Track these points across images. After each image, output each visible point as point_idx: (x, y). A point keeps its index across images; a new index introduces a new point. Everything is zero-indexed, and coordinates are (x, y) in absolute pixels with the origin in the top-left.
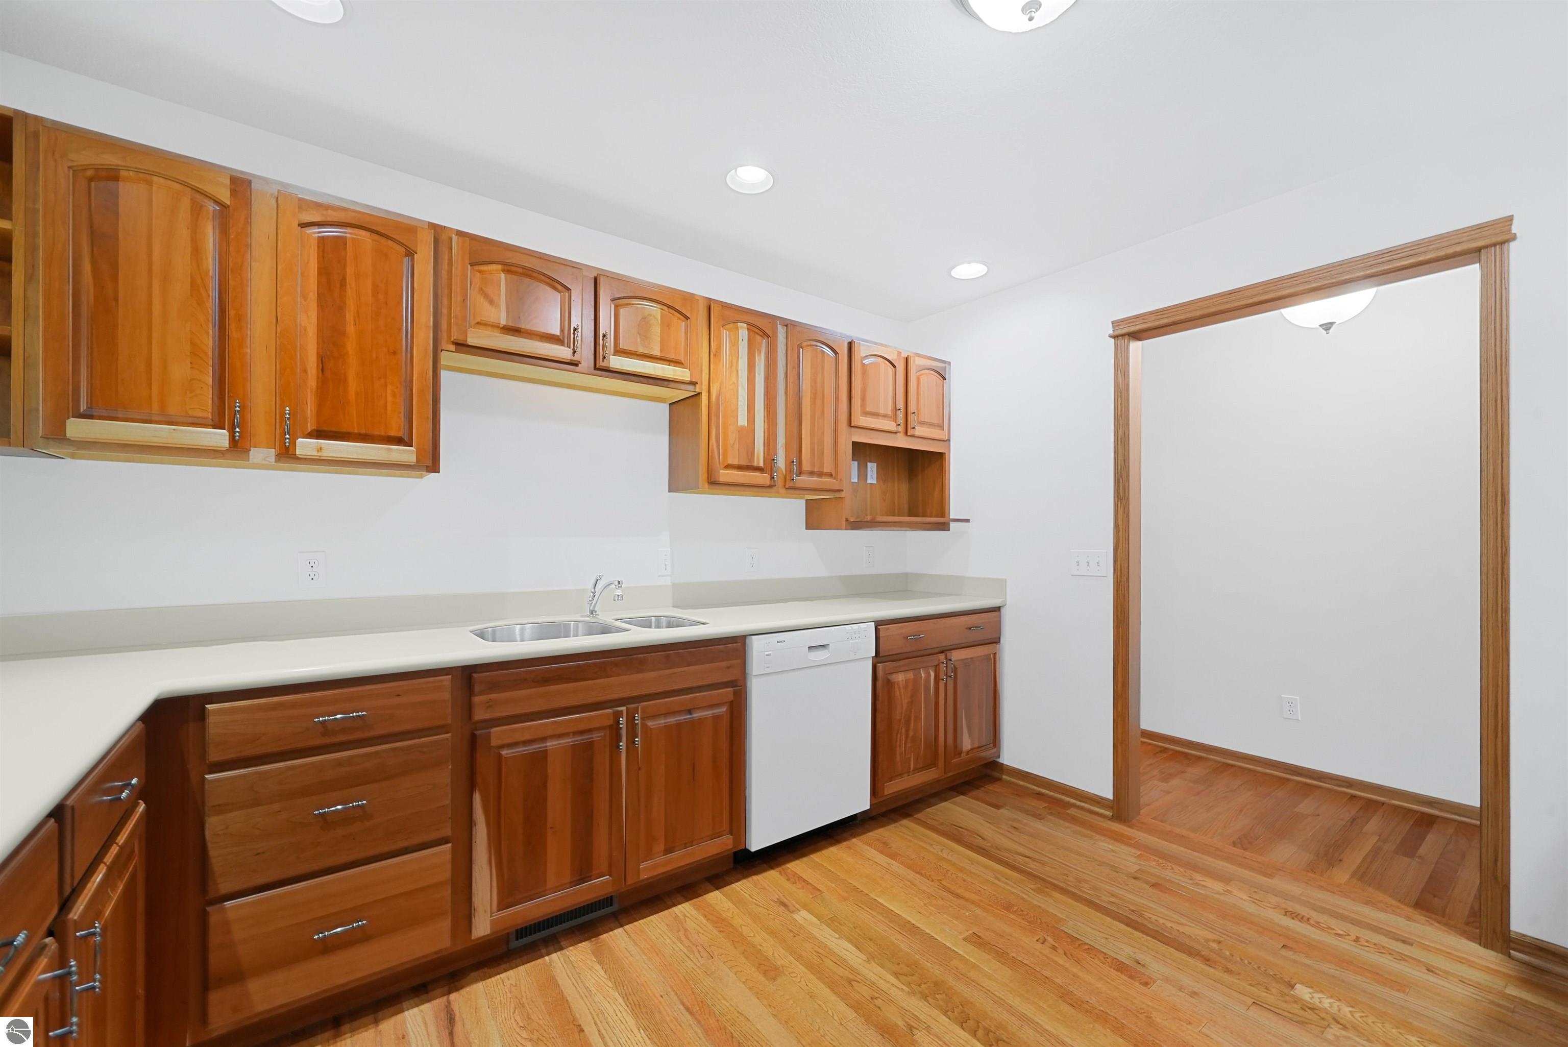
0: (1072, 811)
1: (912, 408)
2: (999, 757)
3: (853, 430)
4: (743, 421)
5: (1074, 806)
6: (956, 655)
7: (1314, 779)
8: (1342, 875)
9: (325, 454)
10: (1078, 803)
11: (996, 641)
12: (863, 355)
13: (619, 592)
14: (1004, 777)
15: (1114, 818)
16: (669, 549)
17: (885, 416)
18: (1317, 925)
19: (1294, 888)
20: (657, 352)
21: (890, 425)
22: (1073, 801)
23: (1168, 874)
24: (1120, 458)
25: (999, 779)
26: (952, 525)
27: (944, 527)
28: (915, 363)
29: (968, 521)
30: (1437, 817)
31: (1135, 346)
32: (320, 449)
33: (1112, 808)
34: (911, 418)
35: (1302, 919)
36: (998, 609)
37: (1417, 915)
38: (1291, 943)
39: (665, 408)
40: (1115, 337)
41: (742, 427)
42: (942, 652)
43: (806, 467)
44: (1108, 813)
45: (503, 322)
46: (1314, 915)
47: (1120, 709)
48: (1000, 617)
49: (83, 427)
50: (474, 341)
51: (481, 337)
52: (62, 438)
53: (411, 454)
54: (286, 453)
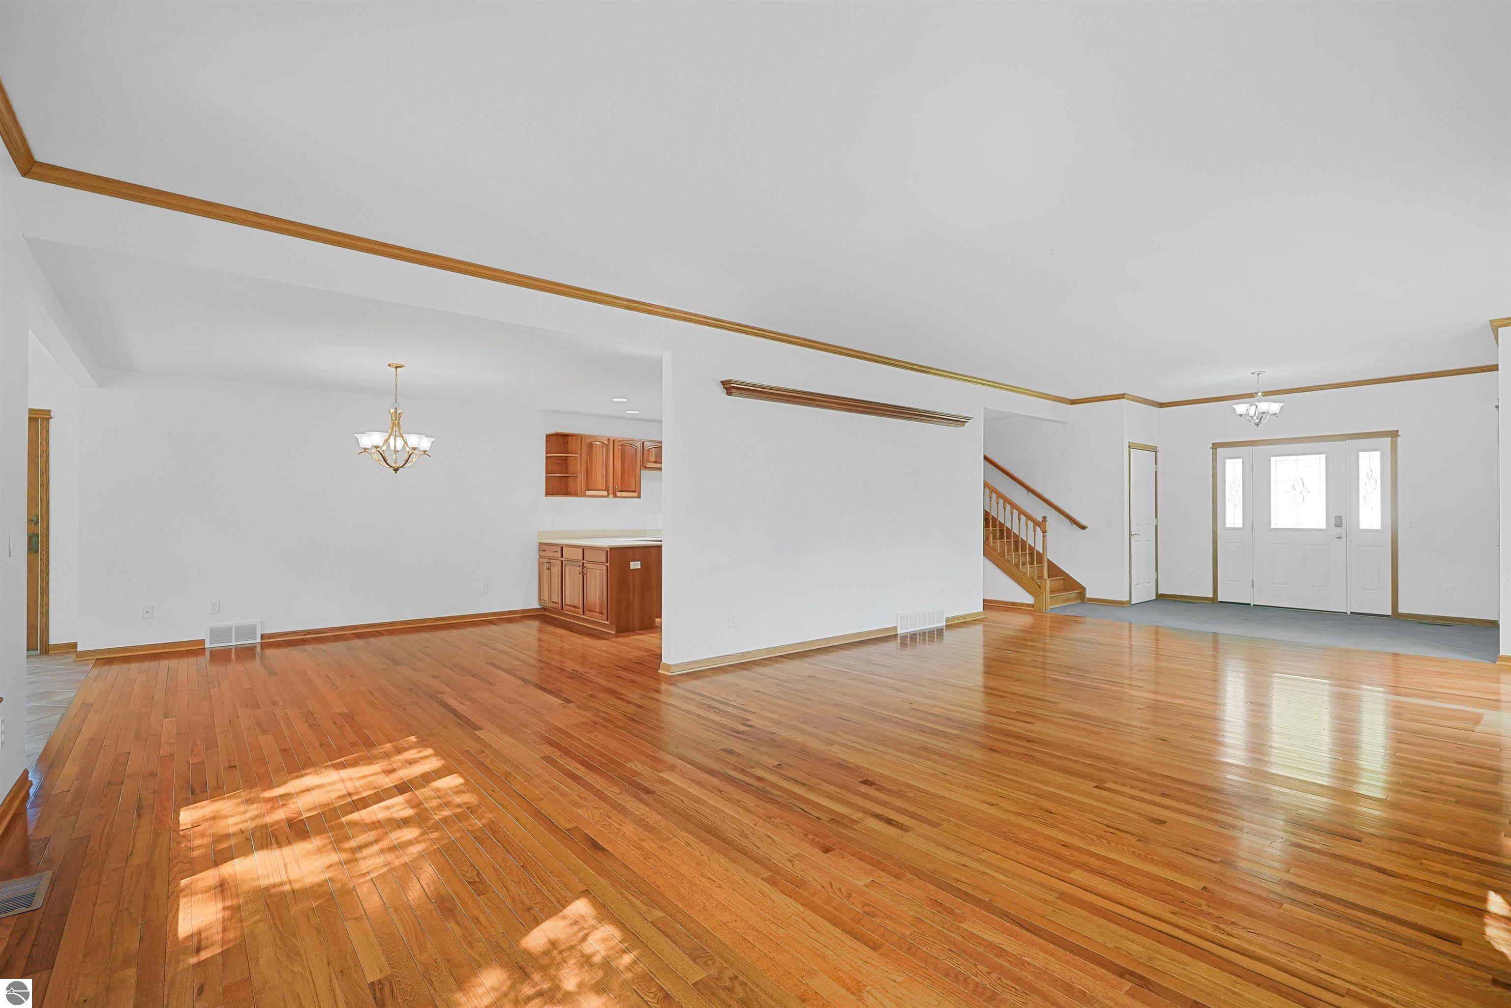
32: (621, 495)
49: (588, 493)
50: (648, 466)
51: (649, 465)
52: (585, 496)
53: (635, 494)
54: (615, 496)
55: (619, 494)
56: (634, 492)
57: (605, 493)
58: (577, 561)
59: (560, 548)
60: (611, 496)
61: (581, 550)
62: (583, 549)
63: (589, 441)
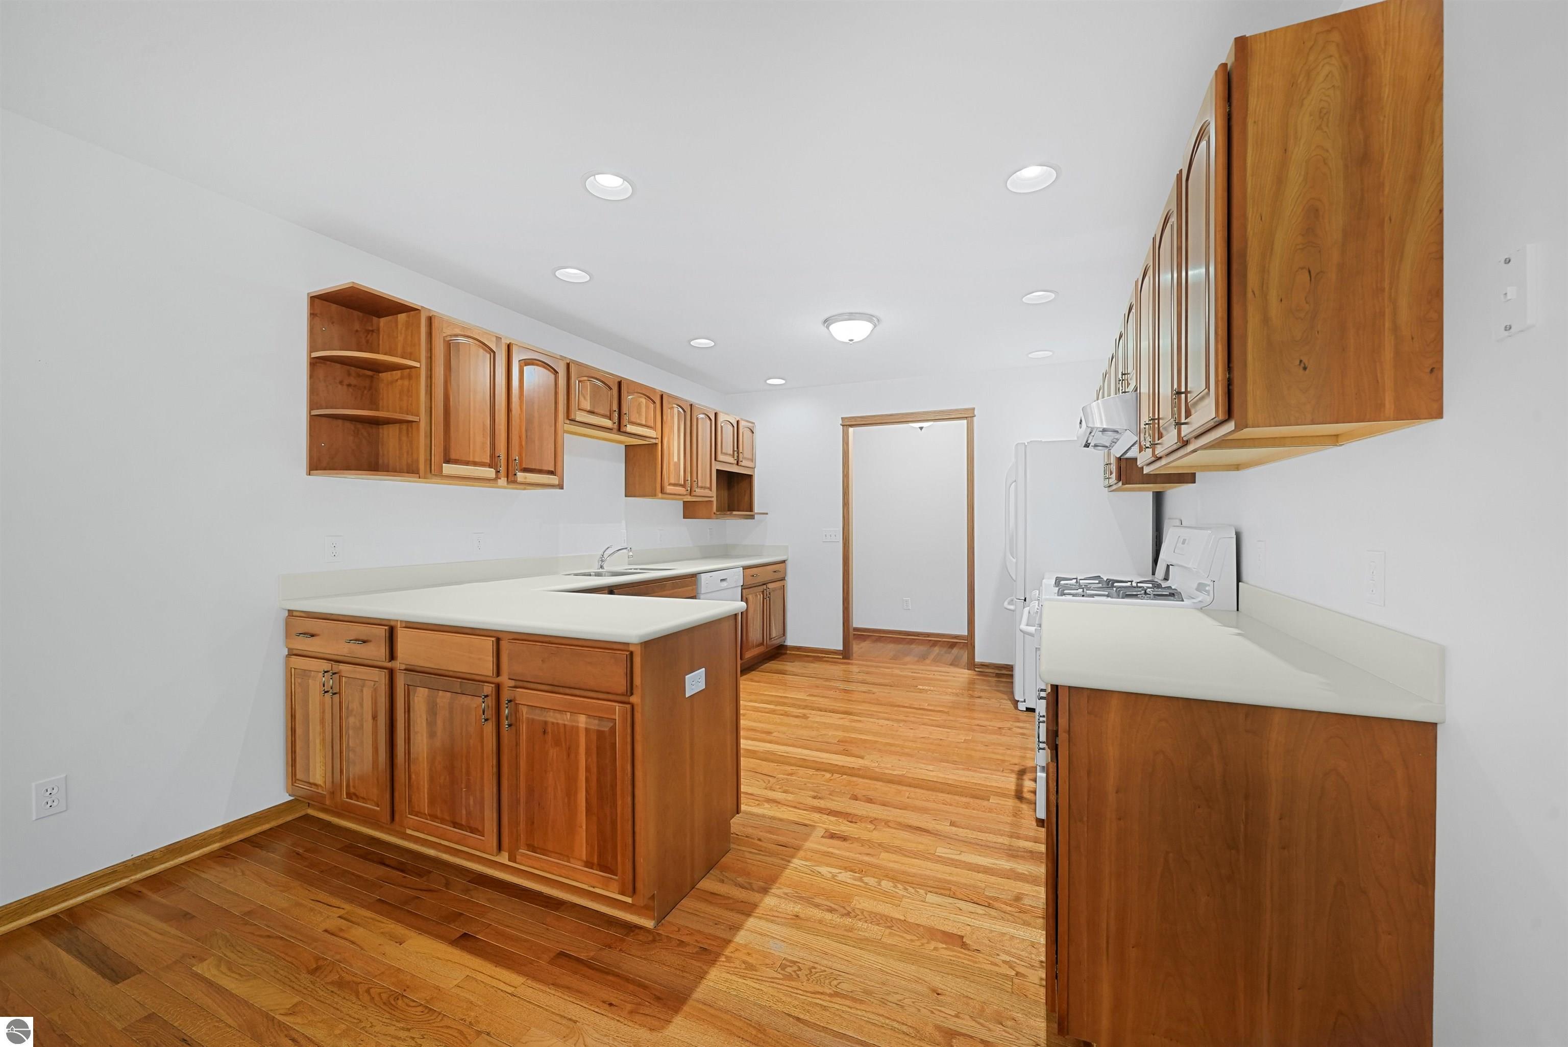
0: (825, 659)
1: (741, 450)
2: (785, 642)
3: (717, 462)
4: (676, 459)
5: (825, 657)
6: (771, 586)
7: (915, 636)
8: (928, 661)
9: (528, 481)
10: (827, 656)
11: (783, 579)
12: (721, 420)
13: (631, 554)
14: (788, 652)
15: (843, 658)
16: (625, 531)
17: (730, 455)
18: (922, 673)
19: (914, 667)
20: (644, 423)
21: (731, 460)
22: (824, 655)
23: (869, 670)
24: (845, 485)
25: (786, 654)
26: (756, 516)
27: (752, 517)
28: (742, 424)
29: (767, 514)
30: (957, 642)
31: (851, 430)
32: (526, 478)
33: (842, 654)
34: (741, 455)
35: (917, 673)
36: (784, 562)
37: (951, 667)
38: (914, 678)
39: (623, 447)
40: (843, 425)
41: (675, 462)
42: (764, 584)
43: (700, 484)
44: (841, 657)
45: (589, 408)
46: (920, 671)
47: (846, 604)
48: (786, 566)
49: (448, 469)
50: (578, 419)
51: (580, 416)
52: (440, 474)
53: (554, 480)
54: (511, 479)
55: (521, 476)
56: (552, 473)
57: (490, 473)
58: (481, 681)
59: (382, 631)
60: (502, 481)
61: (489, 643)
62: (498, 640)
63: (448, 332)
